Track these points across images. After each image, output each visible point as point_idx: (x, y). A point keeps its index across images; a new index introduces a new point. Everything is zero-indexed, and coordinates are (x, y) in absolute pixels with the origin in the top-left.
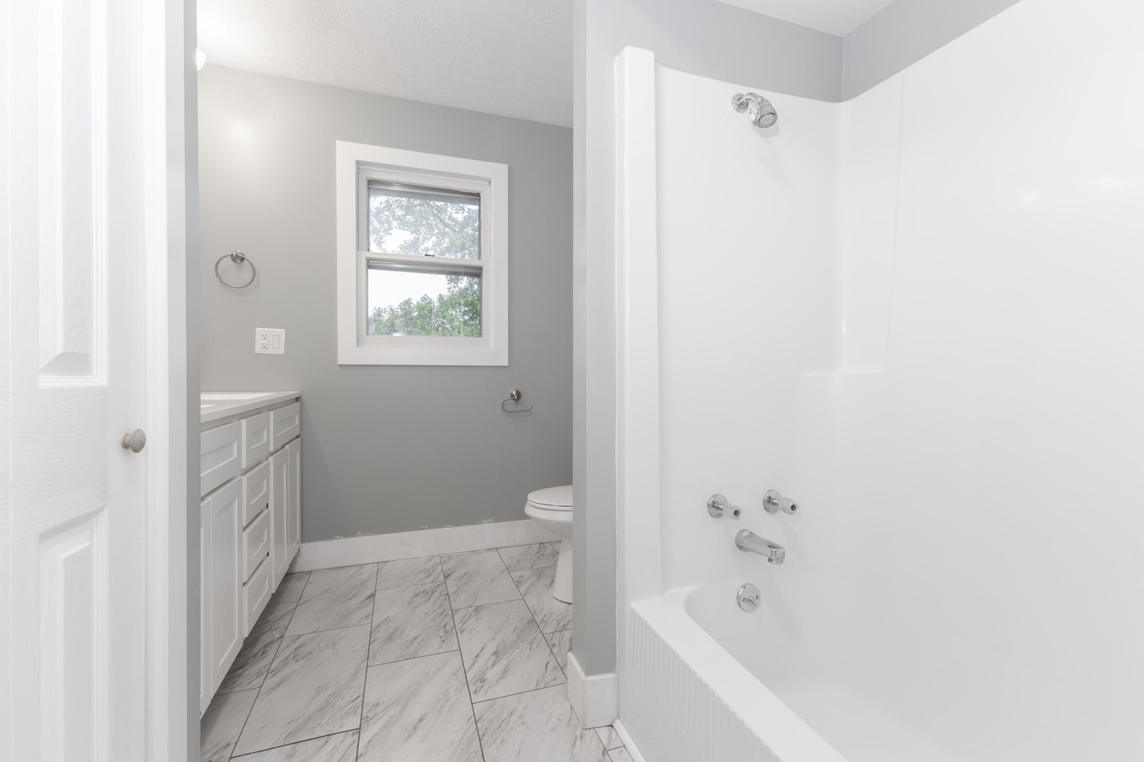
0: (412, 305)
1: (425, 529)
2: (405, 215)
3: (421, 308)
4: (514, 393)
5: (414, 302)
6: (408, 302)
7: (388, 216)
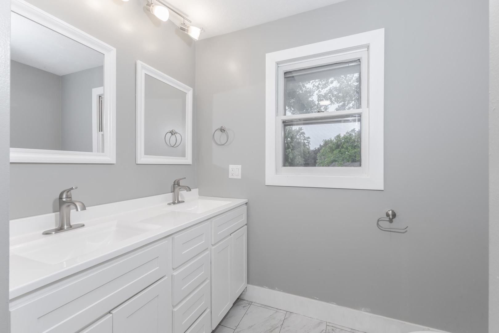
0: (341, 137)
1: (316, 299)
2: (338, 93)
3: (345, 138)
4: (390, 213)
5: (342, 136)
6: (338, 136)
7: (330, 96)
